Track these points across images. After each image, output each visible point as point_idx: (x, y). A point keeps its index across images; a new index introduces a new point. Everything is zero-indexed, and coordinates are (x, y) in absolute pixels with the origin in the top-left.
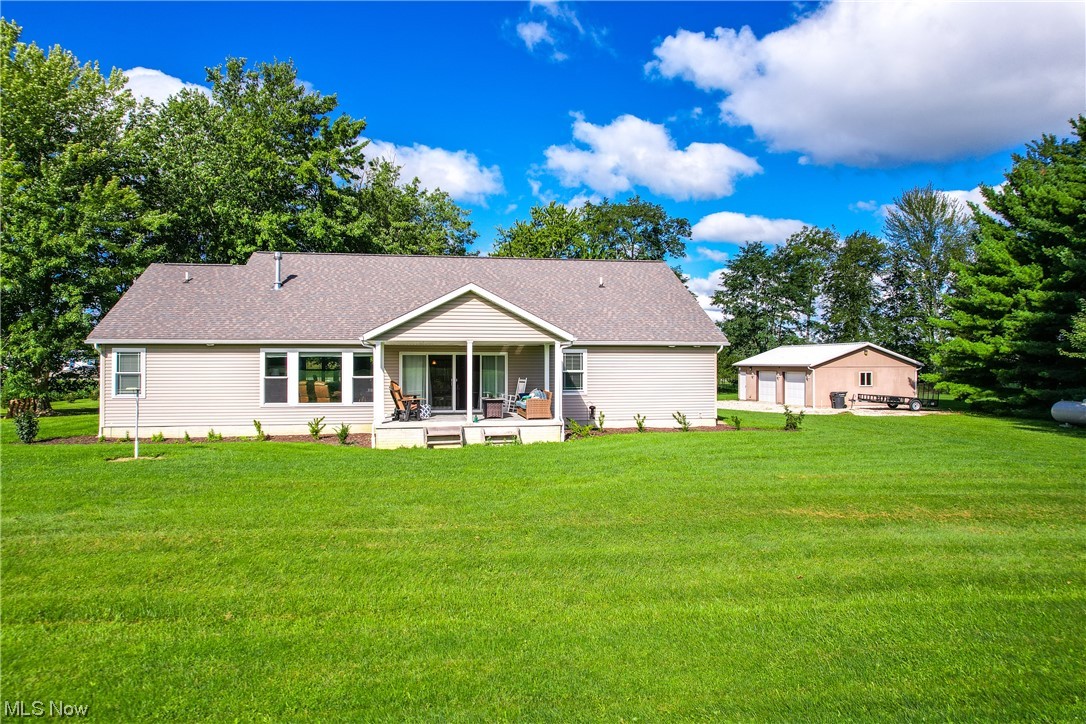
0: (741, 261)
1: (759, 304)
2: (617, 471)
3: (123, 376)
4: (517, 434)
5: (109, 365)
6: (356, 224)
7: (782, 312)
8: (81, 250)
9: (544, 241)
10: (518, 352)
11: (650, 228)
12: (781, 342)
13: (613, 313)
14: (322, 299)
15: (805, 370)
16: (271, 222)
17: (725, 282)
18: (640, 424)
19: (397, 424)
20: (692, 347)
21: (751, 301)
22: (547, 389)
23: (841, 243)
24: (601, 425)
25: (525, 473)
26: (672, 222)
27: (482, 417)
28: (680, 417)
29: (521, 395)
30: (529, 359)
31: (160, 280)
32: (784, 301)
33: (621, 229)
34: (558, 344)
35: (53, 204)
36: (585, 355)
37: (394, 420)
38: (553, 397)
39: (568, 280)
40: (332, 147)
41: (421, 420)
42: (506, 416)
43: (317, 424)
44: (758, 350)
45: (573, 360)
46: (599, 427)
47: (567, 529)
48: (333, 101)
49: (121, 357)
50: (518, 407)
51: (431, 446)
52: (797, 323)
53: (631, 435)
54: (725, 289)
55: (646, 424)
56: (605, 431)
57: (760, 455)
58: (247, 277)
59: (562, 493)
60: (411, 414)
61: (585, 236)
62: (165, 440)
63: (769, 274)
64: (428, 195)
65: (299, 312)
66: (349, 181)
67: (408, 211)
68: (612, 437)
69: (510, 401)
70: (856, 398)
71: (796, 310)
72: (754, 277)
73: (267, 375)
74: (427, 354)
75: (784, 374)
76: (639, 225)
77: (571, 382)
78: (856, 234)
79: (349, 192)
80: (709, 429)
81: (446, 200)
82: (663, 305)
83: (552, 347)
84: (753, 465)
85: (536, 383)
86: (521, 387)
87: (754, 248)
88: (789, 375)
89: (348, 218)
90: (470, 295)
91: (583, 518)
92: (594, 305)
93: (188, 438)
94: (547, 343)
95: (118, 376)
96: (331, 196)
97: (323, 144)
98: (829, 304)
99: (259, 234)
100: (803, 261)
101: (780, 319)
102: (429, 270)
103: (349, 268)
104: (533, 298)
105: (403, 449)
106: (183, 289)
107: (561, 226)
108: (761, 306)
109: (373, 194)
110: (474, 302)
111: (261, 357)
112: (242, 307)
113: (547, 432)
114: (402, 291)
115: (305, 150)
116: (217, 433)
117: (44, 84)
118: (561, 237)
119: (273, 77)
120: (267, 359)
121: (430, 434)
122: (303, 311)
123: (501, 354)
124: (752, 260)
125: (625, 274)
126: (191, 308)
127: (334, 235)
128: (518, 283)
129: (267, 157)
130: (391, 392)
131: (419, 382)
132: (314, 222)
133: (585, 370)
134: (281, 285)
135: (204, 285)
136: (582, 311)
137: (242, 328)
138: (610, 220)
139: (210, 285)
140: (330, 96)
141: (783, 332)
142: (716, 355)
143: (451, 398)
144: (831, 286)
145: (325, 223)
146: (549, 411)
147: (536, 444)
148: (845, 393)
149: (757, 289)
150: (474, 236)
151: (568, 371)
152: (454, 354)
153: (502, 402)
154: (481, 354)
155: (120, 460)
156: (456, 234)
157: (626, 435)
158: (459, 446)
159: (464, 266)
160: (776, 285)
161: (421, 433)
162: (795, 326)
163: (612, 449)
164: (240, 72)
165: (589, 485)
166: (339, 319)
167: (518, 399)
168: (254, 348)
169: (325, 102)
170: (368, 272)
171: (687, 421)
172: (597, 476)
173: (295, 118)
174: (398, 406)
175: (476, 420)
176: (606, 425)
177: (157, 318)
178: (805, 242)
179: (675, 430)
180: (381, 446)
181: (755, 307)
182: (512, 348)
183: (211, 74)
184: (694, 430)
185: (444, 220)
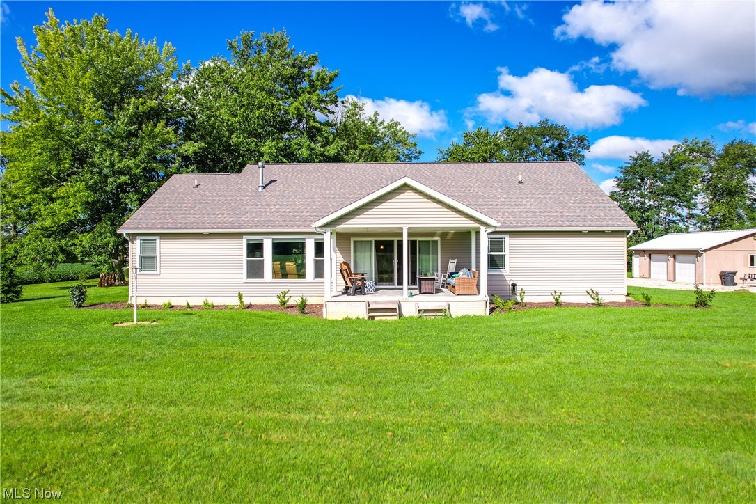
0: (631, 167)
1: (647, 201)
2: (541, 351)
3: (144, 257)
4: (447, 308)
5: (135, 249)
6: (332, 146)
7: (667, 206)
8: (137, 171)
9: (473, 156)
10: (449, 237)
11: (556, 144)
12: (666, 231)
13: (531, 204)
14: (293, 197)
15: (696, 253)
16: (270, 148)
17: (618, 185)
18: (556, 300)
19: (346, 298)
20: (603, 232)
21: (639, 199)
22: (474, 269)
23: (719, 149)
24: (522, 300)
25: (450, 350)
26: (574, 138)
27: (418, 292)
28: (593, 294)
29: (452, 274)
30: (459, 242)
31: (178, 186)
32: (667, 198)
33: (533, 146)
34: (483, 229)
35: (122, 139)
36: (507, 240)
37: (343, 294)
38: (479, 275)
39: (492, 178)
40: (314, 91)
41: (365, 294)
42: (438, 291)
43: (284, 296)
44: (646, 238)
45: (496, 244)
46: (520, 301)
47: (491, 427)
48: (316, 58)
49: (144, 243)
50: (449, 284)
51: (372, 318)
52: (680, 216)
53: (549, 310)
54: (618, 189)
55: (562, 299)
56: (525, 305)
57: (685, 334)
58: (239, 182)
59: (486, 377)
60: (356, 289)
61: (504, 152)
62: (172, 307)
63: (656, 177)
64: (386, 124)
65: (275, 206)
66: (327, 115)
67: (371, 136)
68: (532, 311)
69: (442, 279)
70: (747, 277)
71: (680, 205)
72: (643, 180)
73: (248, 257)
74: (373, 239)
75: (674, 256)
76: (547, 142)
77: (494, 263)
78: (733, 142)
79: (328, 124)
80: (620, 305)
81: (398, 128)
82: (576, 197)
83: (478, 233)
84: (683, 346)
85: (464, 263)
86: (452, 267)
87: (643, 156)
88: (679, 257)
89: (327, 143)
90: (405, 187)
91: (509, 412)
92: (514, 198)
93: (189, 306)
94: (474, 229)
95: (141, 257)
96: (313, 127)
97: (309, 90)
98: (707, 200)
99: (263, 156)
100: (684, 166)
101: (665, 213)
102: (379, 174)
103: (317, 174)
104: (463, 192)
105: (348, 319)
106: (192, 192)
107: (486, 145)
108: (648, 203)
109: (345, 125)
110: (409, 193)
111: (244, 243)
112: (233, 204)
113: (473, 306)
114: (356, 189)
115: (295, 96)
116: (210, 302)
117: (120, 57)
118: (486, 153)
119: (272, 42)
120: (248, 245)
121: (372, 307)
122: (278, 206)
123: (435, 239)
124: (641, 166)
125: (541, 172)
126: (196, 206)
127: (316, 155)
128: (450, 182)
129: (267, 100)
130: (341, 271)
131: (367, 263)
132: (302, 147)
133: (507, 253)
134: (264, 187)
135: (208, 188)
136: (504, 203)
137: (230, 220)
138: (525, 139)
139: (212, 188)
140: (313, 55)
141: (668, 223)
142: (626, 239)
143: (393, 275)
144: (711, 185)
145: (309, 146)
146: (475, 288)
147: (464, 317)
148: (735, 273)
149: (646, 189)
150: (420, 153)
151: (493, 253)
152: (396, 239)
153: (434, 279)
154: (418, 239)
155: (125, 324)
156: (406, 152)
157: (544, 310)
158: (396, 318)
159: (406, 169)
160: (662, 185)
161: (364, 305)
162: (678, 218)
163: (534, 324)
164: (251, 42)
165: (514, 366)
166: (305, 212)
167: (449, 277)
168: (239, 235)
169: (309, 59)
170: (331, 176)
171: (600, 297)
172: (522, 355)
173: (289, 71)
174: (347, 284)
175: (411, 295)
176: (527, 300)
177: (169, 214)
178: (685, 151)
179: (588, 304)
180: (330, 318)
181: (643, 203)
182: (444, 234)
183: (231, 44)
184: (606, 305)
185: (398, 142)
